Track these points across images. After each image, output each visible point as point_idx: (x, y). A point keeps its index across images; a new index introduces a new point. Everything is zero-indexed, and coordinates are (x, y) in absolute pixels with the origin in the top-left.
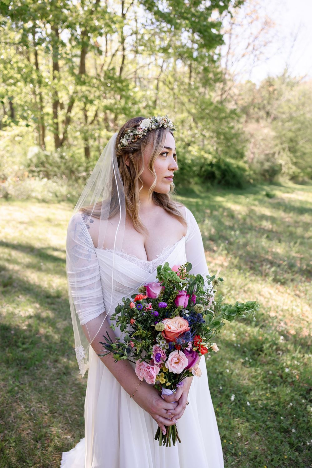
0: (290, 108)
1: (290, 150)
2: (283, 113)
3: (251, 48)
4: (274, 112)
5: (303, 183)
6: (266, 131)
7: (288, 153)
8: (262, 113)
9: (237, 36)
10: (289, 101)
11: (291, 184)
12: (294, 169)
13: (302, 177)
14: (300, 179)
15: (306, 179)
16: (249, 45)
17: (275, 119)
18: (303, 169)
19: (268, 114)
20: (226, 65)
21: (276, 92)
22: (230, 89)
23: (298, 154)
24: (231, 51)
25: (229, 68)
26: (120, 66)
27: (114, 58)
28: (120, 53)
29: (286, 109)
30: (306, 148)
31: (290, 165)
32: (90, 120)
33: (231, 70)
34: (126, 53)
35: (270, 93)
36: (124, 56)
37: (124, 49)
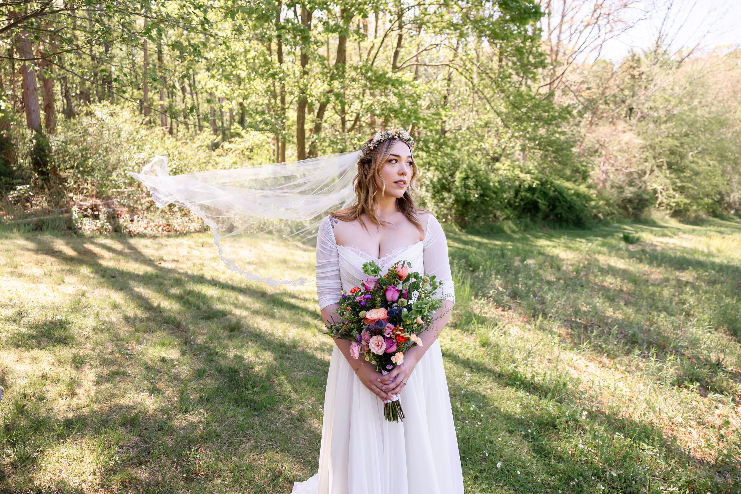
1: (670, 166)
5: (697, 221)
6: (626, 137)
7: (668, 172)
11: (674, 223)
12: (679, 198)
13: (695, 211)
14: (692, 215)
15: (703, 215)
18: (695, 198)
19: (630, 110)
20: (559, 40)
21: (644, 76)
23: (686, 174)
27: (386, 38)
28: (395, 35)
30: (698, 165)
31: (671, 191)
32: (348, 125)
34: (404, 31)
35: (633, 77)
36: (400, 37)
37: (400, 27)
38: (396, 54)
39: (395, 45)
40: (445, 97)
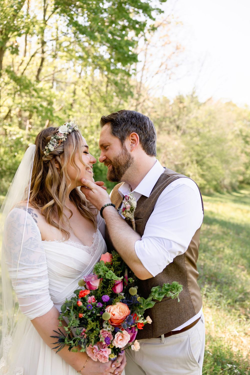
0: (197, 124)
1: (197, 162)
2: (192, 128)
3: (163, 67)
4: (184, 127)
6: (176, 143)
7: (196, 165)
8: (173, 127)
9: (151, 55)
10: (197, 118)
12: (201, 181)
13: (208, 189)
14: (206, 191)
15: (212, 191)
16: (162, 64)
17: (184, 133)
18: (208, 182)
19: (178, 127)
20: (141, 80)
21: (185, 109)
22: (144, 101)
23: (205, 167)
24: (146, 67)
25: (143, 82)
26: (38, 67)
27: (33, 58)
28: (39, 56)
29: (194, 125)
30: (211, 162)
31: (197, 177)
33: (146, 84)
34: (45, 55)
35: (180, 109)
36: (43, 60)
37: (43, 52)
38: (39, 70)
39: (39, 64)
40: (72, 105)
